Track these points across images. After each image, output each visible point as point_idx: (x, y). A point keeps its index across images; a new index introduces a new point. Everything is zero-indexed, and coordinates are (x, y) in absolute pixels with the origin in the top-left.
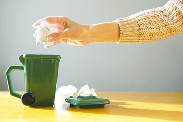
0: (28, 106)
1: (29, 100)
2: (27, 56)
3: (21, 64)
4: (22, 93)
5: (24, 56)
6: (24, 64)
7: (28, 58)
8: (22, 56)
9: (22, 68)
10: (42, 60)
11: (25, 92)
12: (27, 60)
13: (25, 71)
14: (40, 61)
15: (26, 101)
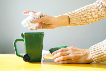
0: (27, 62)
1: (27, 58)
2: (25, 33)
3: (22, 38)
4: (23, 55)
5: (24, 34)
6: (24, 38)
7: (26, 34)
8: (22, 34)
9: (23, 40)
10: (34, 35)
11: (25, 54)
12: (26, 36)
13: (24, 42)
14: (32, 36)
15: (26, 59)
